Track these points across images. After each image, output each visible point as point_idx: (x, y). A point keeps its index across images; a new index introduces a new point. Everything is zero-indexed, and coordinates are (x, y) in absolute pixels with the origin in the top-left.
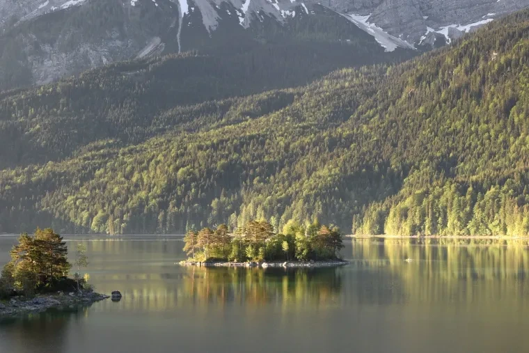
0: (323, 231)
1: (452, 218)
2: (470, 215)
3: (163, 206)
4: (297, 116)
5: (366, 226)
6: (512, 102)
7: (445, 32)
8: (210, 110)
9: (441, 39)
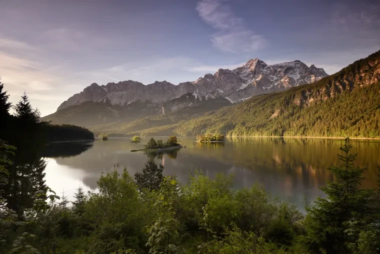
0: (221, 136)
1: (245, 133)
2: (248, 133)
3: (193, 131)
4: (216, 115)
5: (229, 135)
6: (256, 112)
7: (243, 100)
8: (201, 115)
9: (242, 101)
